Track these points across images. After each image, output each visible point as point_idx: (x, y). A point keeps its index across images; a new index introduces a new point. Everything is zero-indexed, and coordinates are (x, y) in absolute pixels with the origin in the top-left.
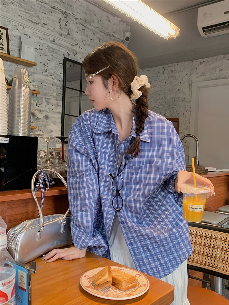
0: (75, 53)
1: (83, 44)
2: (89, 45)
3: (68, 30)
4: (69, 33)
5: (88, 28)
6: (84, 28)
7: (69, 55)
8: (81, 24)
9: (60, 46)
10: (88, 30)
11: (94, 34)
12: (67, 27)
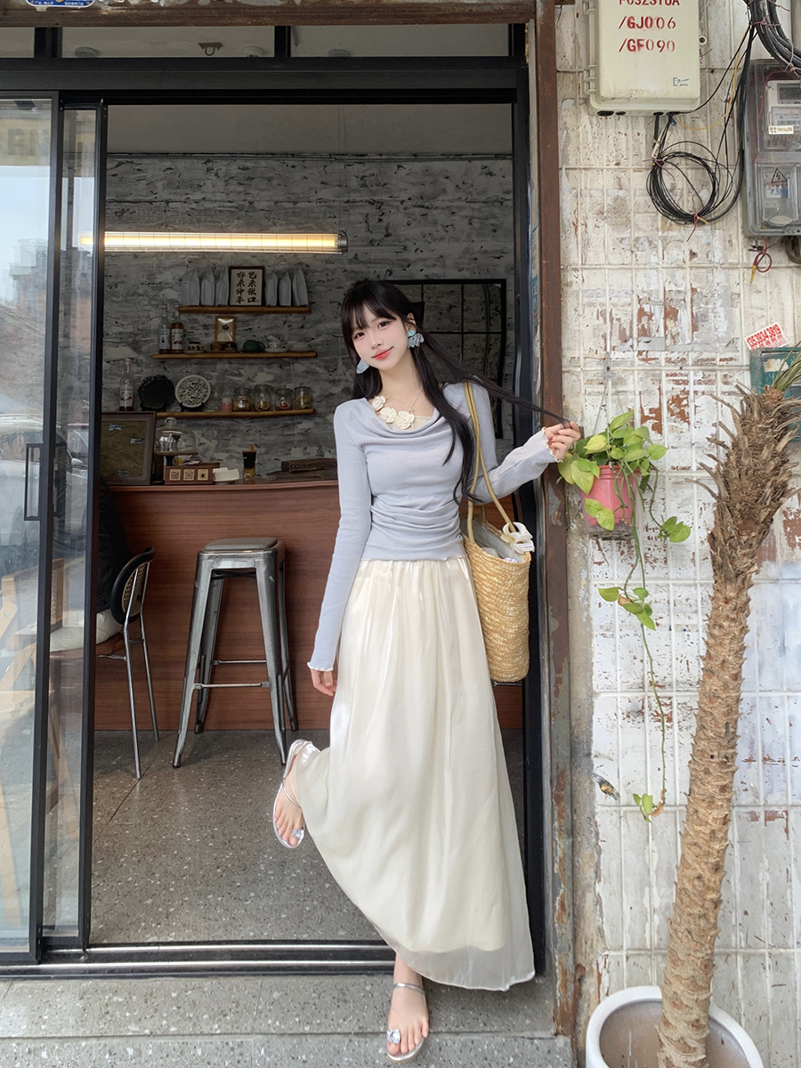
0: (405, 264)
1: (426, 241)
2: (442, 238)
3: (387, 228)
4: (390, 232)
5: (436, 208)
6: (424, 211)
7: (391, 273)
8: (418, 206)
9: (370, 263)
10: (435, 212)
11: (454, 213)
12: (384, 224)
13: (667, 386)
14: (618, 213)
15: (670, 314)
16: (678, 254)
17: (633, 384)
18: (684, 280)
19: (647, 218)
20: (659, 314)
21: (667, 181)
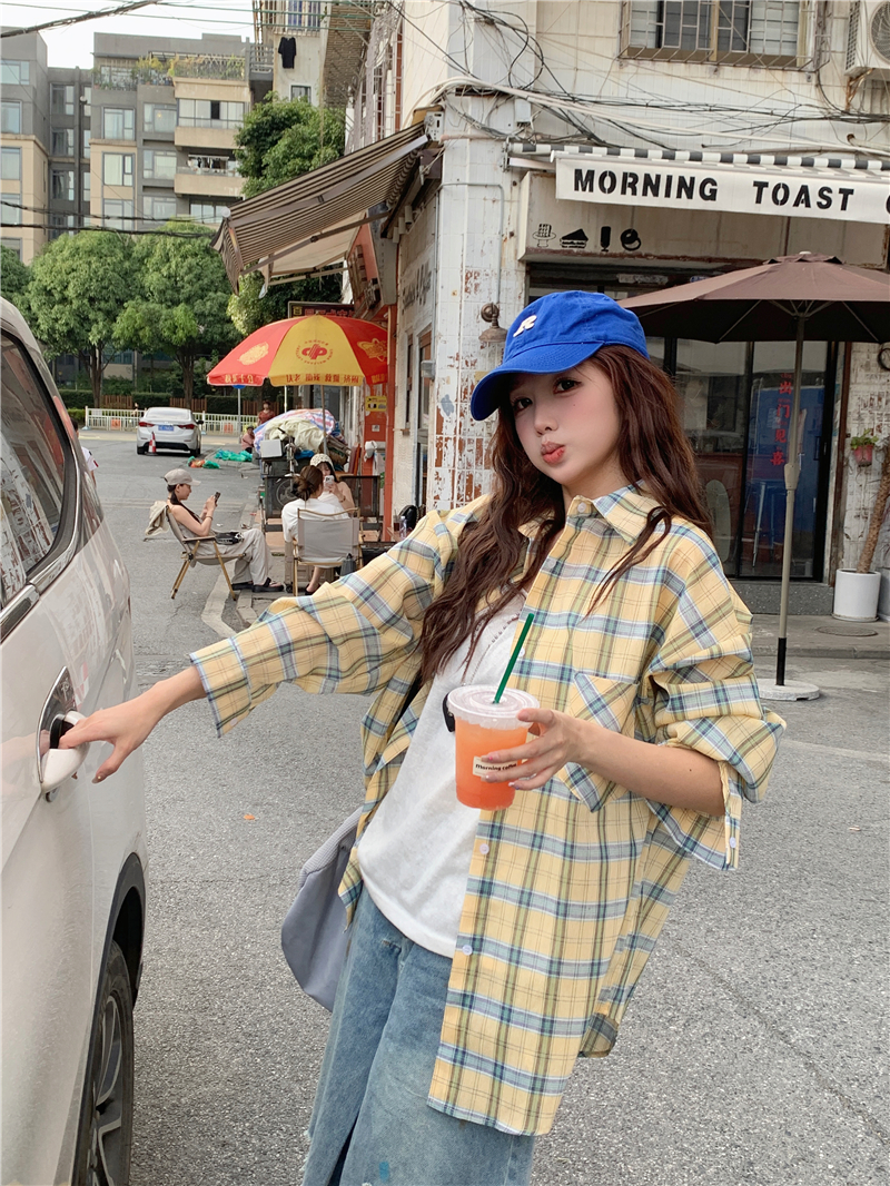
13: (877, 422)
14: (867, 366)
15: (880, 399)
16: (884, 380)
17: (867, 421)
18: (885, 389)
19: (875, 369)
20: (876, 399)
21: (883, 357)
